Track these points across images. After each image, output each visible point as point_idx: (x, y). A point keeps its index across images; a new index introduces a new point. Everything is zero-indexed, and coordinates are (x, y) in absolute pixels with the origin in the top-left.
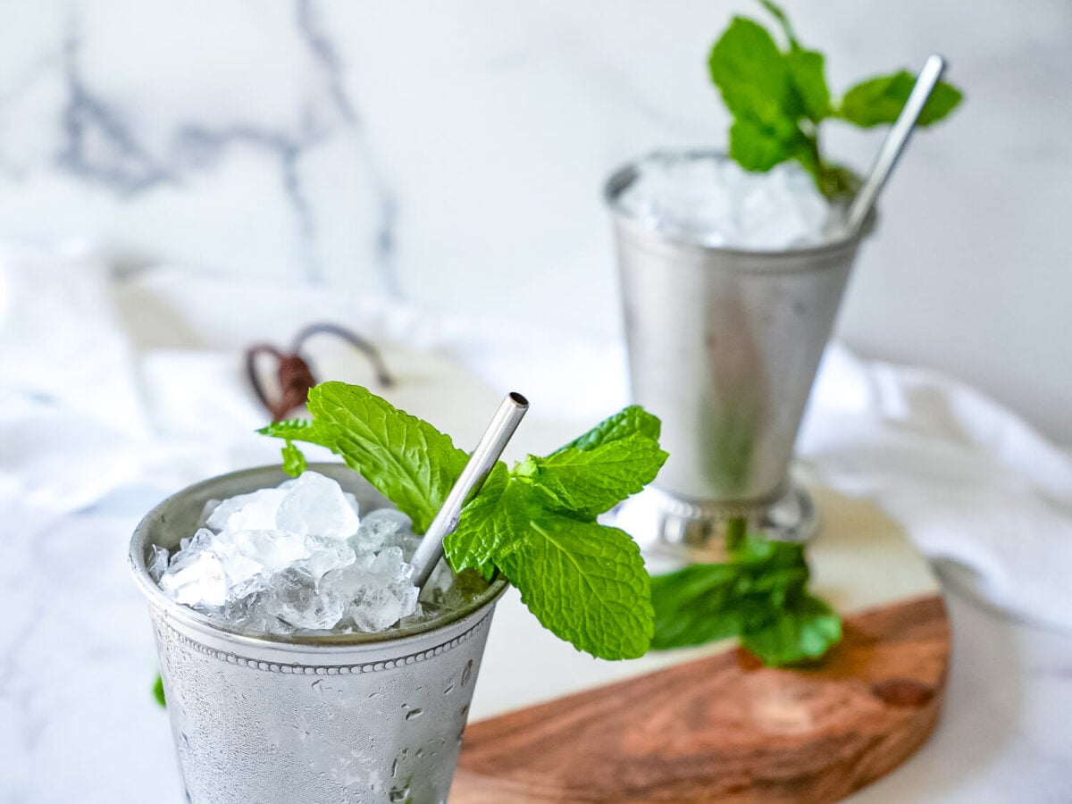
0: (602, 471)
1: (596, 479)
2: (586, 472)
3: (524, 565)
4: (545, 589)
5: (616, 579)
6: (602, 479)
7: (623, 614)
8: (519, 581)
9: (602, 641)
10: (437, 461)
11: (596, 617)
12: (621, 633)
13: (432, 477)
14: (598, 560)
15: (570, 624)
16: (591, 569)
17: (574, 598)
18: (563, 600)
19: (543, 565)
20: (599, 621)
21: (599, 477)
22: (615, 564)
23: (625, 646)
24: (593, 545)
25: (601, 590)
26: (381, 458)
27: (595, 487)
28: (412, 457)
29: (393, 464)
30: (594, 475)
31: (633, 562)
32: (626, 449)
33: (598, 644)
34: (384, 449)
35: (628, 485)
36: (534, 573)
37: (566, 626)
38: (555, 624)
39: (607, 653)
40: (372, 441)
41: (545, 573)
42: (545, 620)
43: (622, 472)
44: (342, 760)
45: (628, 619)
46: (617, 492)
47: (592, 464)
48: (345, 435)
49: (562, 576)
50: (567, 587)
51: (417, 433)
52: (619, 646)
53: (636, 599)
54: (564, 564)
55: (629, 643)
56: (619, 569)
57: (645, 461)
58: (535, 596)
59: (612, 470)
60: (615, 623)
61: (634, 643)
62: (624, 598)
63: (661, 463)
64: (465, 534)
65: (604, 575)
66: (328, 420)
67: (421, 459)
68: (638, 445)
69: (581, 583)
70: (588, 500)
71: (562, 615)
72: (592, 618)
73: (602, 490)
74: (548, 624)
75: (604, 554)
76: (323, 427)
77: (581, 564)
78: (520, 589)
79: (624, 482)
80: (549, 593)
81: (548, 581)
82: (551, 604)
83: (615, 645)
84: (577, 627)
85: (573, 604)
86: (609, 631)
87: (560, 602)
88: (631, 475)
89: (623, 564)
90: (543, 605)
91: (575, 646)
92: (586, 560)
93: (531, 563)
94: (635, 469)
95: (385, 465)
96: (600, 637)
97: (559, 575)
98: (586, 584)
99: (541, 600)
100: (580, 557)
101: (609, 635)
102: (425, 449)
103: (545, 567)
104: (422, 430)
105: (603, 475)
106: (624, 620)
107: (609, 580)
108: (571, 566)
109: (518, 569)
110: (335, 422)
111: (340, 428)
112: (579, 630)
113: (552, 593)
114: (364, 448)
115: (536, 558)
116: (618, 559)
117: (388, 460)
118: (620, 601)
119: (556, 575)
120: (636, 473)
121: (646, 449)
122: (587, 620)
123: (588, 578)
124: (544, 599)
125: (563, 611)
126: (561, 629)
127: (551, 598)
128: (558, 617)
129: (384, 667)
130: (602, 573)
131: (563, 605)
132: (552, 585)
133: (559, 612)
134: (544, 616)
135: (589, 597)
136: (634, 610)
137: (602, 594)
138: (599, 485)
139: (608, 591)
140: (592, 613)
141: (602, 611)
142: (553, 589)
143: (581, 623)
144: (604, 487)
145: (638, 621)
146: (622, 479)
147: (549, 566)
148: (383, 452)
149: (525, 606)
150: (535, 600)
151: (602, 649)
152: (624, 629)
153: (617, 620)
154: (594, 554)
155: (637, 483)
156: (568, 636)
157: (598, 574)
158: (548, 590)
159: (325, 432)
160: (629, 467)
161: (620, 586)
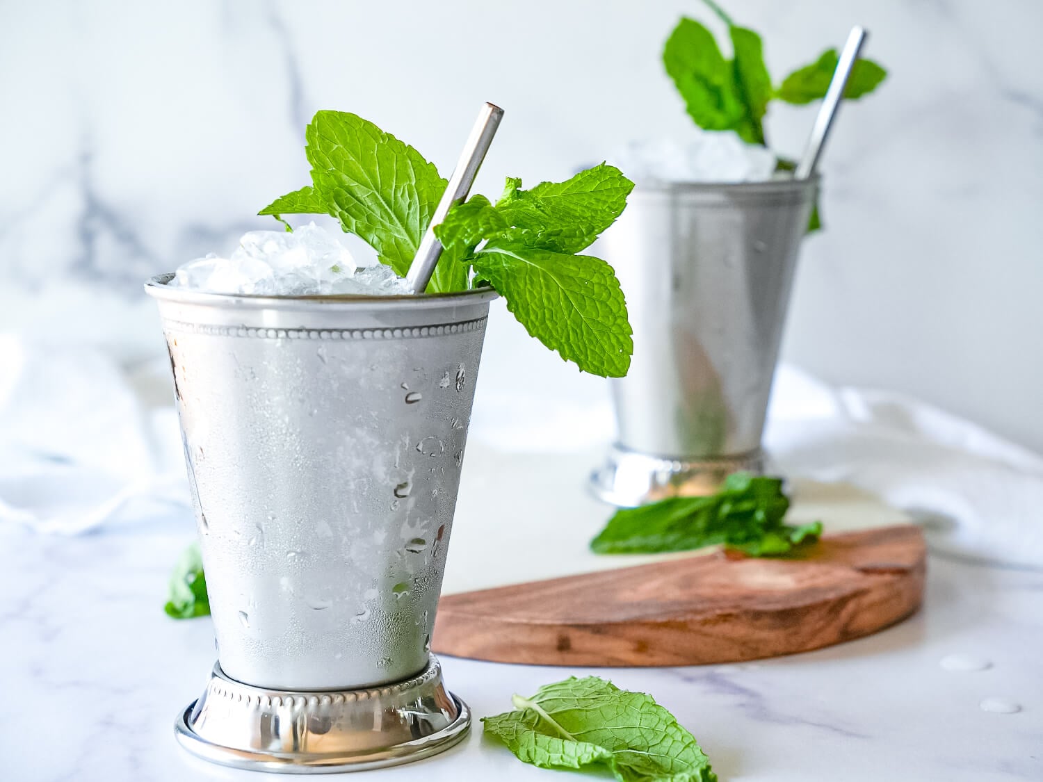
0: (575, 201)
1: (569, 208)
2: (560, 202)
3: (508, 278)
4: (529, 300)
5: (594, 297)
6: (575, 208)
7: (604, 333)
8: (505, 290)
9: (587, 356)
10: (424, 195)
11: (578, 331)
12: (603, 350)
13: (420, 215)
14: (576, 279)
15: (554, 333)
16: (571, 286)
17: (557, 312)
18: (546, 311)
19: (525, 279)
20: (582, 336)
21: (572, 206)
22: (593, 284)
23: (608, 363)
24: (571, 267)
25: (582, 307)
26: (374, 207)
27: (569, 213)
28: (402, 196)
29: (386, 210)
30: (567, 204)
31: (608, 283)
32: (595, 178)
33: (582, 357)
34: (377, 193)
35: (599, 212)
36: (519, 287)
37: (551, 336)
38: (540, 332)
39: (592, 368)
40: (366, 185)
41: (529, 286)
42: (531, 329)
43: (593, 201)
44: (348, 438)
45: (609, 339)
46: (589, 219)
47: (566, 195)
48: (341, 184)
49: (544, 289)
50: (549, 298)
51: (406, 164)
52: (603, 364)
53: (615, 319)
54: (545, 279)
55: (611, 362)
56: (596, 289)
57: (613, 190)
58: (520, 305)
59: (584, 199)
60: (597, 341)
61: (616, 362)
62: (603, 317)
63: (627, 192)
64: (451, 225)
65: (582, 292)
66: (325, 167)
67: (411, 196)
68: (606, 173)
69: (561, 296)
70: (564, 225)
71: (547, 325)
72: (574, 331)
73: (575, 217)
74: (534, 332)
75: (582, 275)
76: (321, 176)
77: (560, 280)
78: (506, 296)
79: (596, 211)
80: (533, 304)
81: (531, 292)
82: (534, 312)
83: (598, 361)
84: (562, 338)
85: (557, 317)
86: (592, 347)
87: (544, 314)
88: (600, 204)
89: (599, 284)
90: (528, 314)
91: (561, 354)
92: (566, 279)
93: (515, 278)
94: (604, 198)
95: (378, 213)
96: (583, 351)
97: (542, 289)
98: (566, 298)
99: (525, 311)
100: (561, 277)
101: (592, 350)
102: (413, 183)
103: (528, 281)
104: (410, 160)
105: (576, 204)
106: (605, 338)
107: (590, 298)
108: (552, 281)
109: (503, 281)
110: (332, 168)
111: (336, 177)
112: (563, 341)
113: (535, 303)
114: (357, 199)
115: (519, 274)
116: (595, 280)
117: (380, 206)
118: (600, 319)
119: (539, 289)
120: (605, 202)
121: (613, 178)
122: (571, 333)
123: (568, 293)
124: (528, 309)
125: (547, 322)
126: (547, 337)
127: (534, 307)
128: (543, 326)
129: (383, 335)
130: (581, 291)
131: (547, 316)
132: (535, 297)
133: (543, 322)
134: (529, 324)
135: (571, 312)
136: (614, 329)
137: (583, 310)
138: (572, 212)
139: (588, 308)
140: (575, 328)
141: (583, 326)
142: (536, 300)
143: (565, 334)
144: (578, 214)
145: (618, 339)
146: (593, 207)
147: (532, 282)
148: (377, 197)
149: (512, 315)
150: (520, 309)
151: (586, 363)
152: (606, 347)
153: (598, 336)
154: (571, 275)
155: (607, 210)
156: (554, 344)
157: (577, 290)
158: (531, 300)
159: (322, 183)
160: (599, 197)
161: (597, 303)
